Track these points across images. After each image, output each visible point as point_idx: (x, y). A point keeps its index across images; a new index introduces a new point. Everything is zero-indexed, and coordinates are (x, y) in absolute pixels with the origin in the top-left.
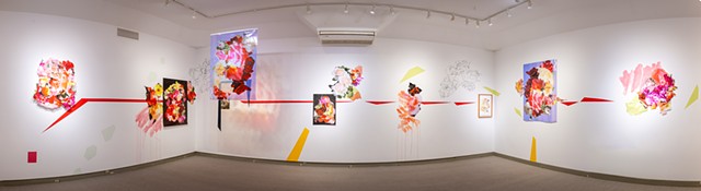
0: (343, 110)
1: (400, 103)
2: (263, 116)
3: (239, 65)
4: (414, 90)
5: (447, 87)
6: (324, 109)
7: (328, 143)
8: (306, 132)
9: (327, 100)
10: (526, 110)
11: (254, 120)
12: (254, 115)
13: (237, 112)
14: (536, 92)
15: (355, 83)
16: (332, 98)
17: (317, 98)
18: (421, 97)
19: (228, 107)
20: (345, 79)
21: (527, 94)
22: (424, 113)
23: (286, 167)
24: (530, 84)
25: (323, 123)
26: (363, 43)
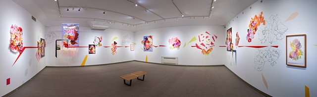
0: (97, 49)
1: (112, 47)
2: (73, 52)
3: (73, 35)
4: (115, 43)
5: (123, 42)
6: (92, 49)
7: (93, 59)
8: (87, 56)
9: (93, 46)
10: (144, 48)
11: (70, 53)
12: (70, 52)
13: (63, 51)
14: (147, 44)
15: (100, 41)
16: (94, 46)
17: (90, 46)
18: (117, 45)
19: (60, 49)
20: (98, 40)
21: (145, 44)
22: (118, 49)
23: (81, 68)
24: (145, 42)
25: (92, 53)
26: (102, 30)
